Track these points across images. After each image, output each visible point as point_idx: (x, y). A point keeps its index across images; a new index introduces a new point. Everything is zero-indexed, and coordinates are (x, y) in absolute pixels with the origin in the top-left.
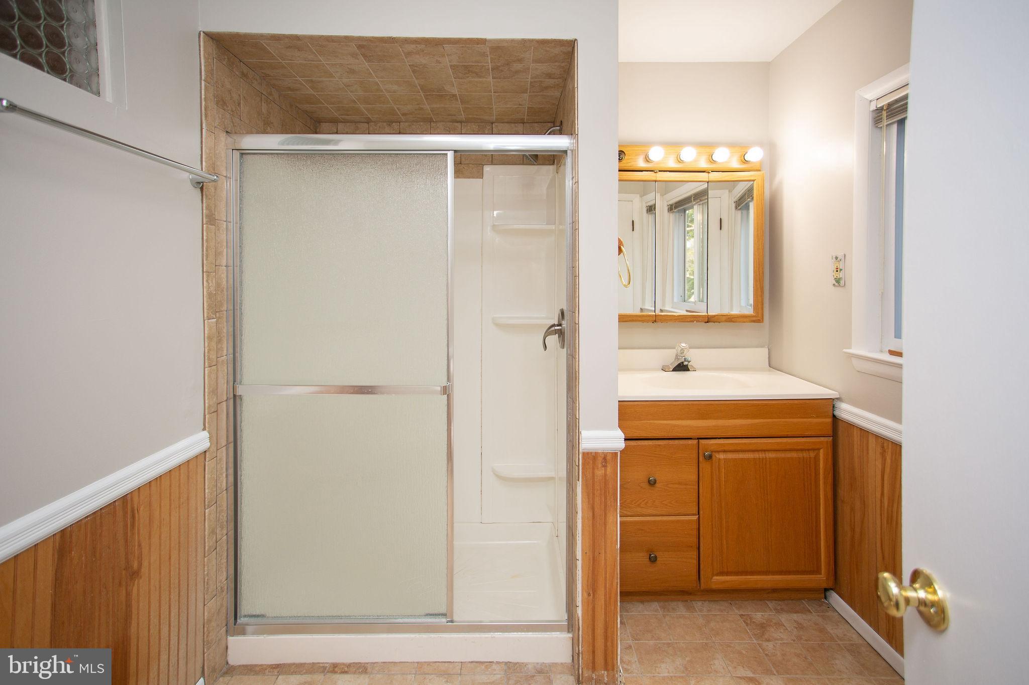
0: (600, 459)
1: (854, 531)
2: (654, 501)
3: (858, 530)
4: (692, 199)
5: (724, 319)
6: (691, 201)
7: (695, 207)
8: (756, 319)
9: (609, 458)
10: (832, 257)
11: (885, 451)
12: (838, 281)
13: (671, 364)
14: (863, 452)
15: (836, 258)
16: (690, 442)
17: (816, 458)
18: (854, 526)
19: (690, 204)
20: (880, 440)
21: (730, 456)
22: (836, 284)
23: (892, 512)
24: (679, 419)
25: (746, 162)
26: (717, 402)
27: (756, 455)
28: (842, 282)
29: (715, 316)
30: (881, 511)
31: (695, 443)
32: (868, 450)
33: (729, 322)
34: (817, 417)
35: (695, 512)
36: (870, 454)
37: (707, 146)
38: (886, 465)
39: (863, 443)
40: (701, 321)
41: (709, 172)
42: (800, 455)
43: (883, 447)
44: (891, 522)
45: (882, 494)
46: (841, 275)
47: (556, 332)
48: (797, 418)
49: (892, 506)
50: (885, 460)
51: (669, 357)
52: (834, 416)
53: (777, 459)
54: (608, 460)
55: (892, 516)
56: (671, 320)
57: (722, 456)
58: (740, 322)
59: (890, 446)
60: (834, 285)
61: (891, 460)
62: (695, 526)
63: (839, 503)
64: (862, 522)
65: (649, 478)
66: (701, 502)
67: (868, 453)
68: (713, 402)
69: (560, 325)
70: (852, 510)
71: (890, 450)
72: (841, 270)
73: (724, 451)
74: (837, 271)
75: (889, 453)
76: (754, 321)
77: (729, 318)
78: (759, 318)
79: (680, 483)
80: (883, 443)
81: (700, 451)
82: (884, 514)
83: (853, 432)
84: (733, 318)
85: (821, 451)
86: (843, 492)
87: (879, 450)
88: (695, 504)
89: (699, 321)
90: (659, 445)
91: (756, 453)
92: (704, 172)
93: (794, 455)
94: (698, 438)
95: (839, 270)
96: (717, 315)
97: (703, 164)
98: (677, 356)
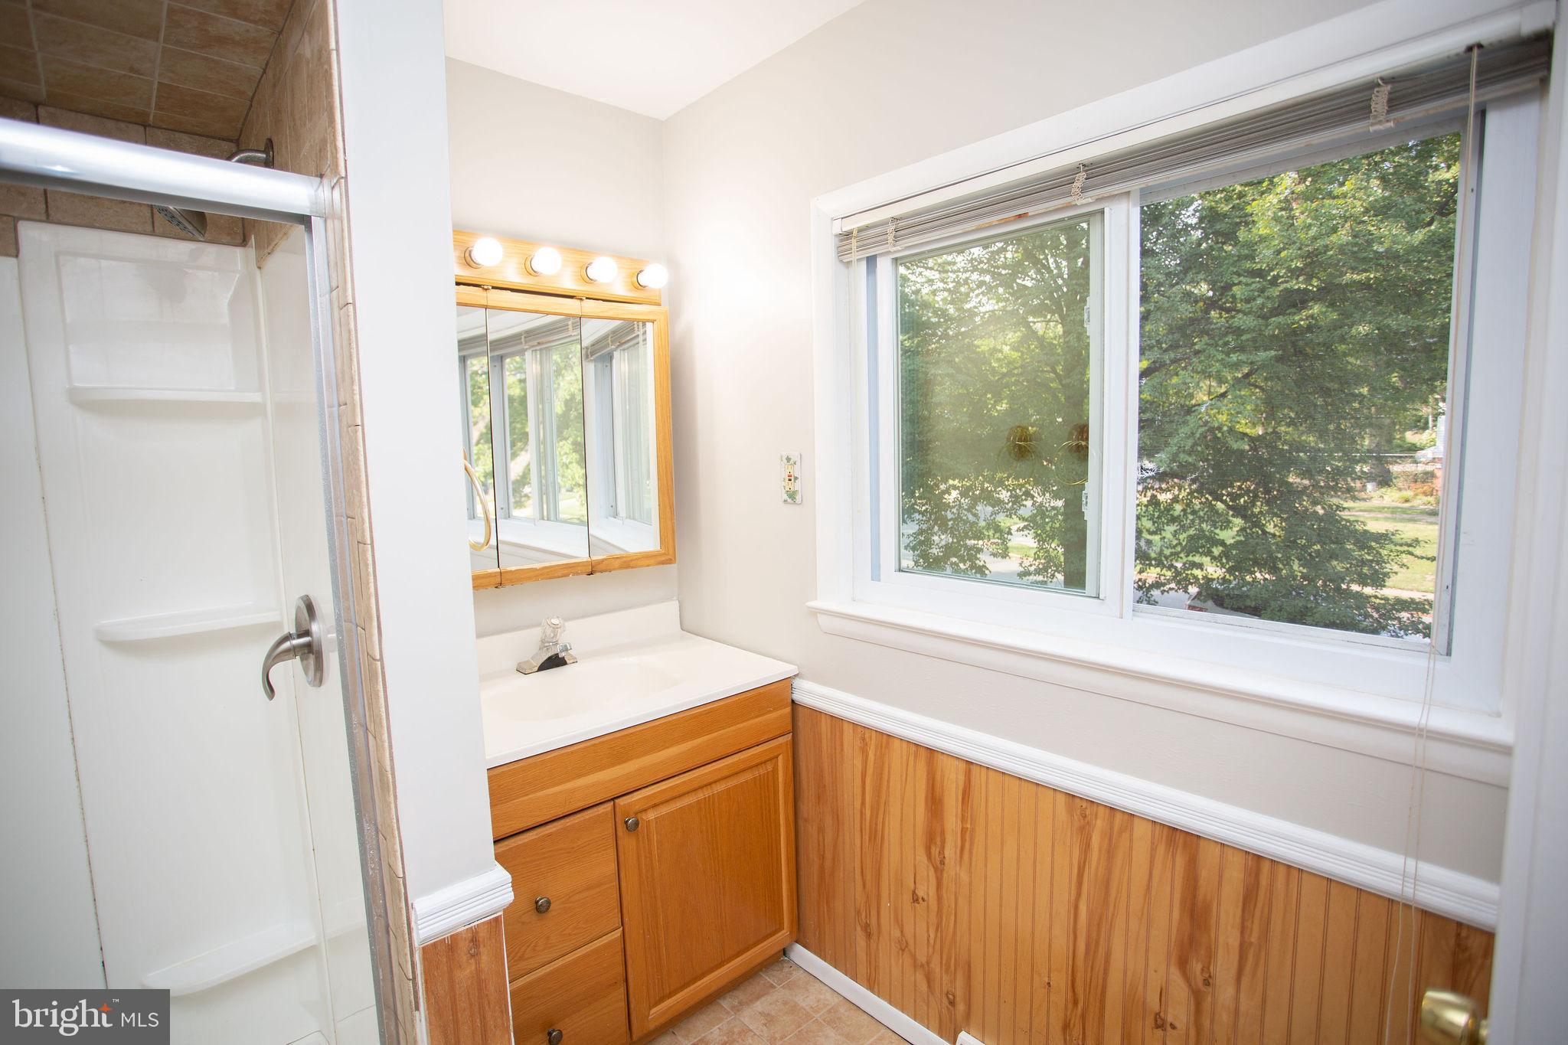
0: (464, 946)
1: (823, 858)
2: (548, 938)
3: (829, 855)
4: (523, 340)
5: (617, 563)
6: (521, 343)
7: (528, 355)
8: (666, 557)
9: (482, 934)
10: (782, 457)
11: (867, 745)
12: (792, 495)
13: (533, 658)
14: (835, 749)
15: (788, 459)
16: (601, 809)
17: (775, 770)
18: (824, 851)
19: (518, 348)
20: (859, 729)
21: (664, 810)
22: (789, 500)
23: (876, 824)
24: (579, 776)
25: (640, 287)
26: (641, 728)
27: (701, 795)
28: (798, 498)
29: (603, 561)
30: (861, 823)
31: (610, 808)
32: (842, 745)
33: (626, 568)
34: (776, 709)
35: (617, 925)
36: (846, 750)
37: (580, 253)
38: (868, 763)
39: (835, 735)
40: (582, 573)
41: (581, 299)
42: (756, 773)
43: (863, 739)
44: (875, 838)
45: (863, 803)
46: (797, 486)
47: (293, 651)
48: (753, 718)
49: (877, 817)
50: (867, 756)
51: (528, 644)
52: (793, 701)
53: (728, 790)
54: (481, 940)
55: (876, 831)
56: (529, 579)
57: (651, 815)
58: (642, 566)
59: (874, 737)
60: (785, 501)
61: (875, 755)
62: (620, 948)
63: (801, 823)
64: (835, 846)
65: (537, 902)
66: (625, 903)
67: (842, 750)
68: (633, 730)
69: (307, 633)
70: (821, 830)
71: (873, 742)
72: (796, 478)
73: (655, 806)
74: (790, 480)
75: (873, 747)
76: (663, 563)
77: (625, 562)
78: (669, 557)
79: (588, 888)
80: (864, 733)
81: (617, 820)
82: (865, 829)
83: (821, 722)
84: (631, 561)
85: (780, 757)
86: (808, 807)
87: (858, 743)
88: (617, 910)
89: (577, 574)
90: (549, 835)
91: (700, 791)
92: (571, 297)
93: (748, 776)
94: (613, 799)
95: (792, 478)
96: (606, 559)
97: (568, 284)
98: (543, 641)
